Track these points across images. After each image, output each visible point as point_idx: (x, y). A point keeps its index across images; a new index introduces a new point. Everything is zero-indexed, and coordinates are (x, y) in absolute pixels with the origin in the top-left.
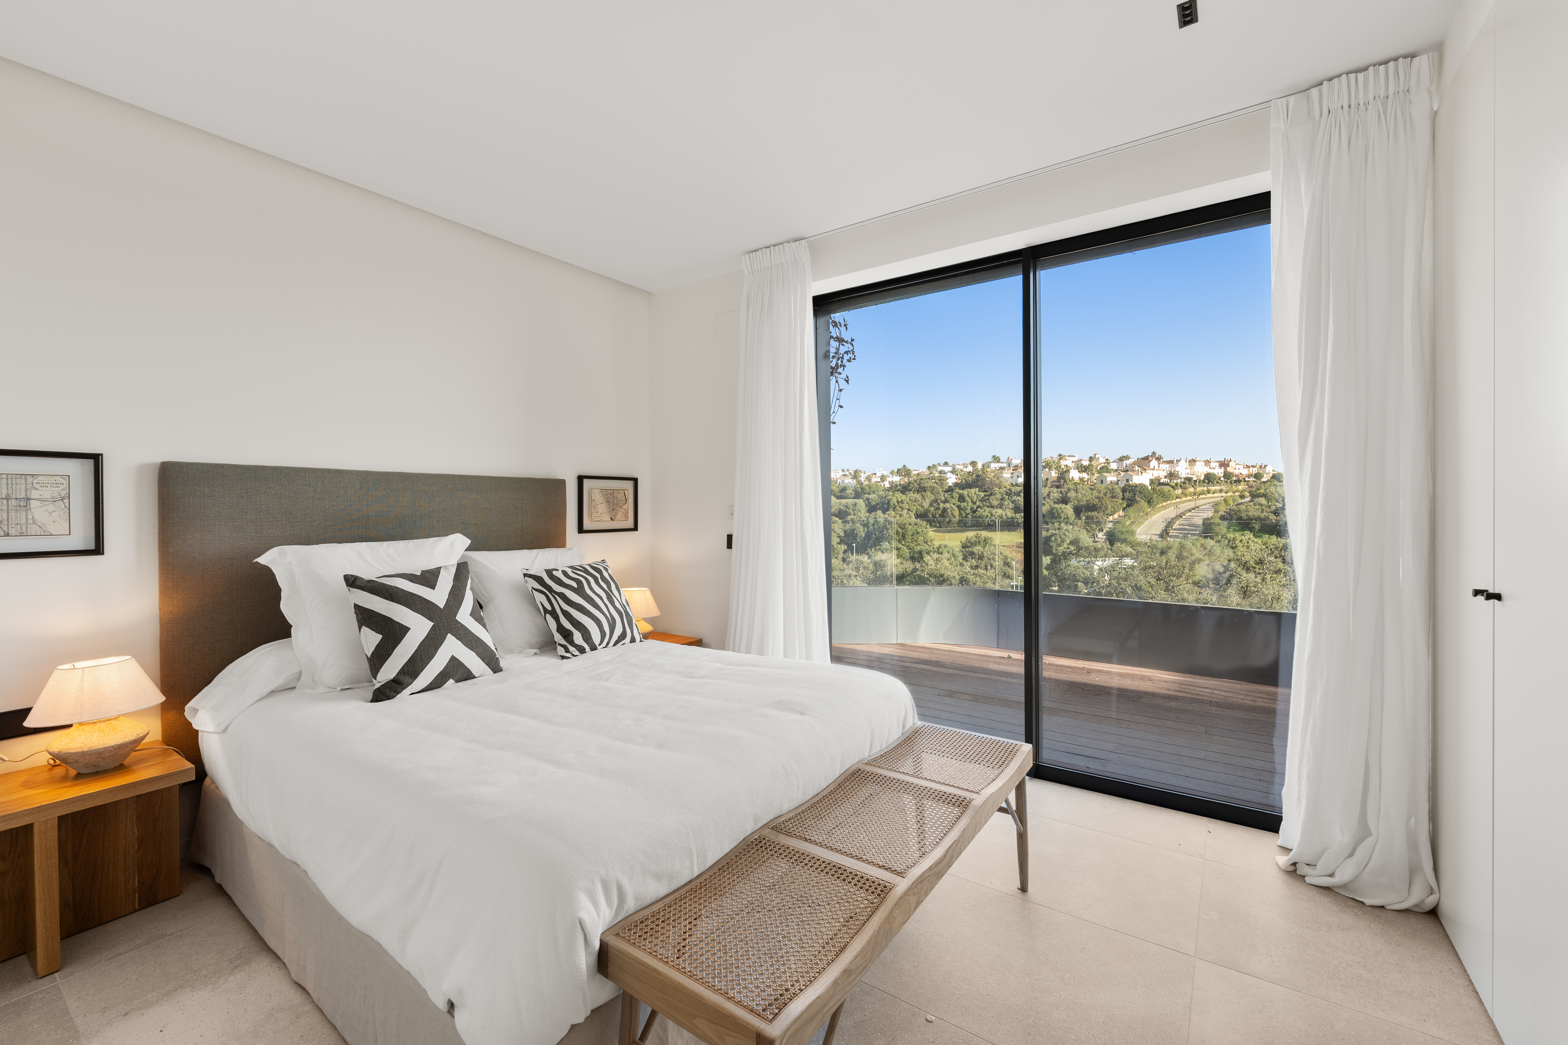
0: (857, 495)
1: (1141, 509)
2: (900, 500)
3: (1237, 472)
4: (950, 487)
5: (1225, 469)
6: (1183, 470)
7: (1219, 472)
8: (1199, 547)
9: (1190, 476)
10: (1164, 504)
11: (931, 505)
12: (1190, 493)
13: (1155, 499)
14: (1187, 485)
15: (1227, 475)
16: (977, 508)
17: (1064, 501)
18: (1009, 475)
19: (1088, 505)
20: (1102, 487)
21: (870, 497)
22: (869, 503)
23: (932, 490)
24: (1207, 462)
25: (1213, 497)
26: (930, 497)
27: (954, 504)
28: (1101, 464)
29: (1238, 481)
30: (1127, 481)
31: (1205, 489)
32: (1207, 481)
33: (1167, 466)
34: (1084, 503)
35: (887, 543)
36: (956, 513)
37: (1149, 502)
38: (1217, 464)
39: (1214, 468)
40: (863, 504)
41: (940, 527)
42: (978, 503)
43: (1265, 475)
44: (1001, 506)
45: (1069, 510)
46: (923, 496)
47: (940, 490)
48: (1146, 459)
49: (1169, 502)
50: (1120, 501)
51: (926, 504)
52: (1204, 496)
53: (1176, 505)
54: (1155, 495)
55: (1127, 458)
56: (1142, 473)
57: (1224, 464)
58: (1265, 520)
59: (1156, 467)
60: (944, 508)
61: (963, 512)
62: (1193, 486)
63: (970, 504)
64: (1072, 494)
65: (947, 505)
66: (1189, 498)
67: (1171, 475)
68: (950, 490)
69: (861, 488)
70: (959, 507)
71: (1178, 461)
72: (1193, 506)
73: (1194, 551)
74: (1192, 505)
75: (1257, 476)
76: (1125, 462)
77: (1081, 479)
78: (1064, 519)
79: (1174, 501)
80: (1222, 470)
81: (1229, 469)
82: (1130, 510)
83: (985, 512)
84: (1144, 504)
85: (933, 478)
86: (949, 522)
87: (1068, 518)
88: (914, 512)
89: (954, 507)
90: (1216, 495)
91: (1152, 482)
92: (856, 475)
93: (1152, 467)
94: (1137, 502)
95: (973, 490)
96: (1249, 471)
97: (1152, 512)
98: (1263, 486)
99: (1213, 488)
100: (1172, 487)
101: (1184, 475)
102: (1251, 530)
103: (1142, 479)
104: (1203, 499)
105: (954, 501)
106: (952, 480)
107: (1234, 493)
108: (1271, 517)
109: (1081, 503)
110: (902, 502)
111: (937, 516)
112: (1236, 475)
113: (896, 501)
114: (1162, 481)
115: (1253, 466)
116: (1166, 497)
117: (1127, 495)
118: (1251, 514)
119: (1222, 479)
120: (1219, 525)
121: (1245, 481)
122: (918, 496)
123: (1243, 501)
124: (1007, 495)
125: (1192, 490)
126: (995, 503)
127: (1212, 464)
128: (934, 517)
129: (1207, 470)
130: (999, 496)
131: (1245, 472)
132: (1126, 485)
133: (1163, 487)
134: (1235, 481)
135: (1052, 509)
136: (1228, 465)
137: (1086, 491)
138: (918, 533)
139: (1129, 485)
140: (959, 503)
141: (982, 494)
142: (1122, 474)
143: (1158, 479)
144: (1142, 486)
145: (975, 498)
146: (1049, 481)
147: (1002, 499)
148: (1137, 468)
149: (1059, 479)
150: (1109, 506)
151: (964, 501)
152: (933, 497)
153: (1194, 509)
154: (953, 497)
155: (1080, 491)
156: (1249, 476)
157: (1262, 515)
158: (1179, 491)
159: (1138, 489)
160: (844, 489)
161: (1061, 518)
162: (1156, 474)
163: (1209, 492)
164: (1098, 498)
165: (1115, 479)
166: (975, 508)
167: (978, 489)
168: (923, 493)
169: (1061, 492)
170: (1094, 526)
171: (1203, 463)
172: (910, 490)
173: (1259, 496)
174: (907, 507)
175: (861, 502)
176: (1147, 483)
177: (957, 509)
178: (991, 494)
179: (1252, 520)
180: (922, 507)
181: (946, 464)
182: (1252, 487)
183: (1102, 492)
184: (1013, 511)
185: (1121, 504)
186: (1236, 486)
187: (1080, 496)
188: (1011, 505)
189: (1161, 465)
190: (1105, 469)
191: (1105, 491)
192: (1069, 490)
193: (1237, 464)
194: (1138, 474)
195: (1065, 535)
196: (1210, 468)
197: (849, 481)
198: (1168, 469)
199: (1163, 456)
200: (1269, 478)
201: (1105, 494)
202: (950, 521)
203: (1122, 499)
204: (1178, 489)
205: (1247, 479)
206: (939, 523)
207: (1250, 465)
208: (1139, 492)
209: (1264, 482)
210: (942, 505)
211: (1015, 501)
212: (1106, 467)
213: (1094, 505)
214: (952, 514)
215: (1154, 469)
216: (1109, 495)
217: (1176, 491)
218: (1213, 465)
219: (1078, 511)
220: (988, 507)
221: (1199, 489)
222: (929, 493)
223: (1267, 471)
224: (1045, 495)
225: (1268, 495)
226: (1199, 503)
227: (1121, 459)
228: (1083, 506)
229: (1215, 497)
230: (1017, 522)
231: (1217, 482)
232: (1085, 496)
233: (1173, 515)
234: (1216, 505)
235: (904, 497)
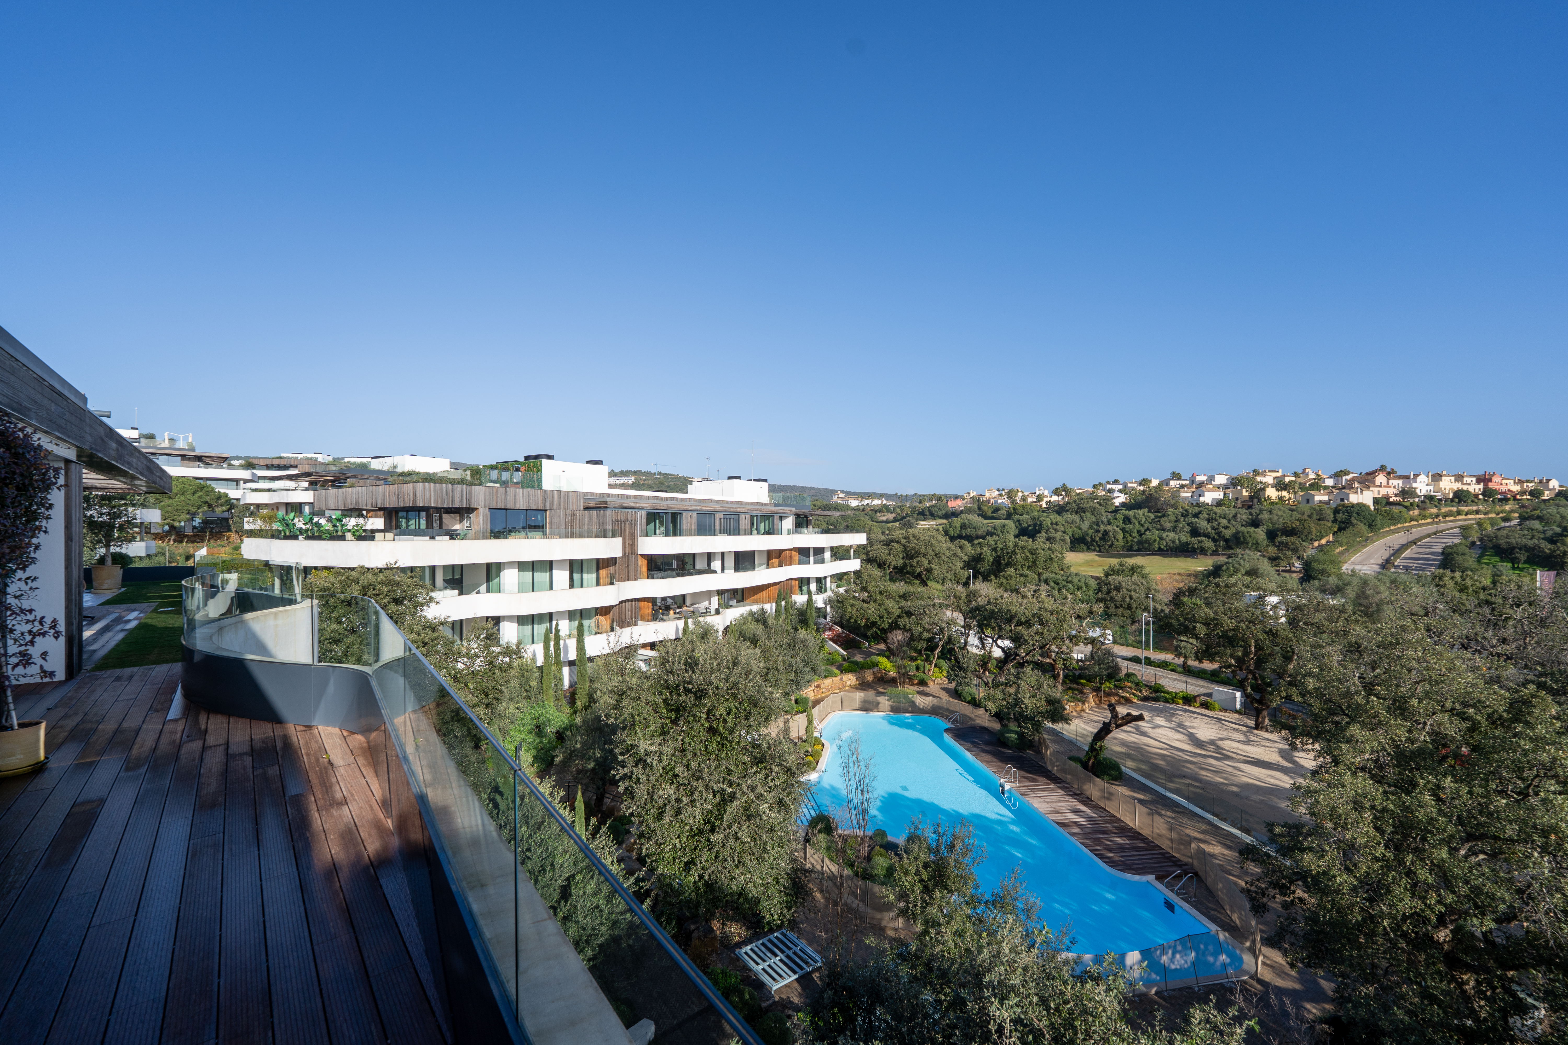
0: (1009, 516)
1: (1359, 534)
2: (1054, 521)
3: (1503, 489)
4: (1117, 507)
5: (1486, 484)
6: (1422, 486)
7: (1475, 488)
8: (1388, 584)
9: (1432, 494)
10: (1392, 528)
11: (1091, 527)
12: (1431, 514)
13: (1379, 522)
14: (1428, 504)
15: (1487, 493)
16: (1146, 530)
17: (1255, 523)
18: (1189, 495)
19: (1285, 528)
20: (1306, 508)
21: (1021, 518)
22: (1020, 524)
23: (1093, 511)
24: (1459, 478)
25: (1465, 520)
26: (1089, 518)
27: (1117, 527)
28: (1311, 480)
29: (1505, 500)
30: (1342, 500)
31: (1454, 509)
32: (1457, 500)
33: (1400, 482)
34: (1281, 526)
35: (1012, 570)
36: (1120, 536)
37: (1371, 525)
38: (1474, 479)
39: (1469, 484)
40: (1013, 526)
41: (1100, 551)
42: (1146, 526)
43: (1547, 492)
44: (1174, 529)
45: (1260, 534)
46: (1081, 518)
47: (1103, 511)
48: (1372, 474)
49: (1400, 525)
50: (1330, 524)
51: (1085, 526)
52: (1452, 518)
53: (1408, 529)
54: (1379, 517)
55: (1346, 472)
56: (1362, 491)
57: (1483, 479)
58: (1534, 549)
59: (1384, 483)
60: (1105, 531)
61: (1128, 535)
62: (1436, 506)
63: (1137, 526)
64: (1265, 516)
65: (1109, 528)
66: (1429, 520)
67: (1404, 493)
68: (1117, 510)
69: (1014, 509)
70: (1123, 530)
71: (1416, 476)
72: (1435, 530)
73: (1382, 588)
74: (1433, 528)
75: (1535, 493)
76: (1344, 478)
77: (1281, 498)
78: (1253, 544)
79: (1407, 524)
80: (1481, 486)
81: (1490, 485)
82: (1344, 537)
83: (1153, 535)
84: (1362, 528)
85: (1096, 497)
86: (1111, 546)
87: (1258, 543)
88: (1070, 534)
89: (1118, 529)
90: (1469, 517)
91: (1376, 501)
92: (1011, 495)
93: (1378, 483)
94: (1353, 526)
95: (1141, 512)
96: (1522, 487)
97: (1374, 538)
98: (1543, 506)
99: (1466, 509)
100: (1406, 507)
101: (1424, 492)
102: (1513, 561)
103: (1365, 498)
104: (1451, 521)
105: (1117, 523)
106: (1119, 499)
107: (1498, 514)
108: (1542, 546)
109: (1277, 526)
110: (1056, 524)
111: (1097, 539)
112: (1502, 493)
113: (1049, 522)
114: (1391, 500)
115: (1527, 481)
116: (1394, 519)
117: (1340, 516)
118: (1513, 541)
119: (1481, 497)
120: (1464, 554)
121: (1515, 498)
122: (1076, 517)
123: (1507, 524)
124: (1182, 516)
125: (1434, 510)
126: (1168, 525)
127: (1465, 479)
128: (1093, 540)
129: (1457, 486)
130: (1173, 518)
131: (1516, 488)
132: (1339, 505)
133: (1392, 507)
134: (1500, 500)
135: (1238, 532)
136: (1490, 480)
137: (1284, 512)
138: (1051, 559)
139: (1343, 506)
140: (1124, 525)
141: (1152, 516)
142: (1336, 492)
143: (1386, 498)
144: (1362, 506)
145: (1144, 519)
146: (1239, 501)
147: (1176, 521)
148: (1357, 485)
149: (1251, 498)
150: (1314, 530)
151: (1130, 523)
152: (1093, 519)
153: (1435, 534)
154: (1116, 519)
155: (1275, 512)
156: (1522, 493)
157: (1530, 543)
158: (1416, 512)
159: (1356, 510)
160: (996, 510)
161: (1248, 543)
162: (1383, 491)
163: (1459, 513)
164: (1299, 520)
165: (1326, 498)
166: (1143, 531)
167: (1146, 510)
168: (1083, 514)
169: (1251, 514)
170: (1289, 553)
171: (1453, 479)
172: (1068, 511)
173: (1531, 518)
174: (1062, 529)
175: (1010, 524)
176: (1370, 503)
177: (1120, 532)
178: (1164, 516)
179: (1514, 548)
180: (1080, 529)
181: (1116, 482)
182: (1523, 506)
183: (1306, 514)
184: (1188, 535)
185: (1330, 528)
186: (1500, 506)
187: (1275, 518)
188: (1187, 529)
189: (1391, 482)
190: (1316, 486)
191: (1309, 513)
192: (1261, 511)
193: (1504, 478)
194: (1357, 492)
195: (1240, 564)
196: (1463, 484)
197: (1003, 501)
198: (1401, 485)
199: (1396, 470)
200: (1553, 496)
201: (1310, 516)
202: (1112, 544)
203: (1333, 522)
204: (1414, 509)
205: (1518, 497)
206: (1099, 546)
207: (1524, 479)
208: (1357, 514)
209: (1545, 501)
210: (1102, 528)
211: (1192, 523)
212: (1317, 483)
213: (1293, 529)
214: (1115, 538)
215: (1380, 486)
216: (1315, 517)
217: (1411, 513)
218: (1467, 480)
219: (1271, 535)
220: (1158, 530)
221: (1444, 510)
222: (1088, 514)
223: (1551, 487)
224: (1231, 516)
225: (1545, 518)
226: (1441, 526)
227: (1338, 475)
228: (1278, 530)
229: (1470, 520)
230: (1193, 547)
231: (1472, 501)
232: (1282, 518)
233: (1404, 541)
234: (1464, 530)
235: (1059, 518)
